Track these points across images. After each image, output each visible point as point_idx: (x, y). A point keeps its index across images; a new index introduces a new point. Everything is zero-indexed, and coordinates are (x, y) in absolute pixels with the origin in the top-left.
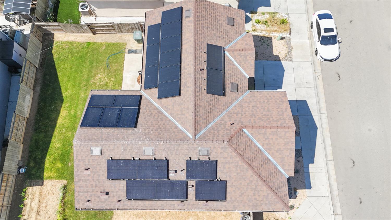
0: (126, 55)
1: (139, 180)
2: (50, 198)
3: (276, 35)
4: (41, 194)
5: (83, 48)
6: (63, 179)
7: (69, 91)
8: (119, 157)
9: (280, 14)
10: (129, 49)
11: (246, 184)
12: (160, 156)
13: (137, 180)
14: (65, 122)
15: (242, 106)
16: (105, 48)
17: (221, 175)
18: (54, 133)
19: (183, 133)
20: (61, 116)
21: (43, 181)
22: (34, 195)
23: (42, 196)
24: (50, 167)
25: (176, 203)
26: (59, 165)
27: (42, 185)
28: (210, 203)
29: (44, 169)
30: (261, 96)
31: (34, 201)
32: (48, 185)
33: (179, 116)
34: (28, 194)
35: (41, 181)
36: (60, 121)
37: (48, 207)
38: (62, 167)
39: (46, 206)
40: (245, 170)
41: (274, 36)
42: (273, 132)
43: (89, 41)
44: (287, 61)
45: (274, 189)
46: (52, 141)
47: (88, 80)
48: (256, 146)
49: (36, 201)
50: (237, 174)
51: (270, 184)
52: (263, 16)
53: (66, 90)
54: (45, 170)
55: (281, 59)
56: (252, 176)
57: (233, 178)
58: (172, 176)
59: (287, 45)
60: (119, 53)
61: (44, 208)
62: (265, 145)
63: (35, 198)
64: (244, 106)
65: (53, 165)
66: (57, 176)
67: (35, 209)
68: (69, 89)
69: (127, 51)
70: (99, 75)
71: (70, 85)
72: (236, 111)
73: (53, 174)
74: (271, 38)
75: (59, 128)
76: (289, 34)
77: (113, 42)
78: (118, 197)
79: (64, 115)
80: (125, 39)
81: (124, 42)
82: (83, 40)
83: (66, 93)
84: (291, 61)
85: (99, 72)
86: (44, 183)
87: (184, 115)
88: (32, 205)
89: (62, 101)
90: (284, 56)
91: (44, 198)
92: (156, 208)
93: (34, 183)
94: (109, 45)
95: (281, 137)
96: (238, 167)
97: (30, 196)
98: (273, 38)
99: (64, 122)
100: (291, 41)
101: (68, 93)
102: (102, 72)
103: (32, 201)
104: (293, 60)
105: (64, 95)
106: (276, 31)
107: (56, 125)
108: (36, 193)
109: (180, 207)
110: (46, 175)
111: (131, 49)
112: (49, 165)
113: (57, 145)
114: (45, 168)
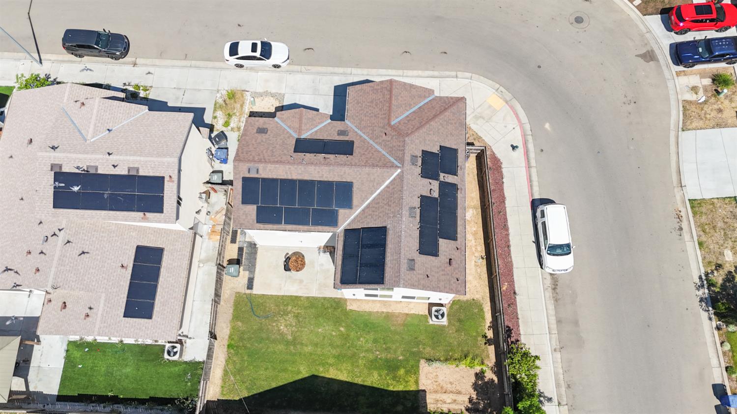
0: (254, 293)
1: (438, 226)
2: (442, 379)
3: (247, 106)
4: (436, 392)
5: (237, 354)
6: (418, 365)
7: (302, 368)
8: (417, 243)
9: (217, 98)
10: (246, 289)
11: (443, 129)
12: (417, 203)
13: (438, 227)
14: (345, 369)
15: (365, 126)
16: (241, 322)
17: (435, 150)
18: (359, 383)
19: (394, 179)
20: (337, 376)
21: (421, 390)
22: (438, 401)
23: (439, 389)
24: (404, 384)
25: (459, 195)
26: (402, 372)
27: (426, 392)
28: (459, 164)
29: (406, 391)
30: (353, 109)
31: (445, 400)
32: (425, 384)
33: (375, 184)
34: (436, 409)
35: (421, 393)
36: (343, 377)
37: (451, 380)
38: (404, 368)
39: (451, 383)
40: (431, 127)
41: (249, 109)
42: (395, 99)
43: (226, 347)
44: (283, 100)
45: (447, 107)
46: (371, 385)
47: (288, 343)
48: (408, 116)
49: (444, 397)
50: (434, 134)
51: (443, 109)
52: (219, 119)
53: (299, 372)
54: (408, 390)
55: (280, 105)
56: (436, 122)
57: (438, 139)
58: (436, 194)
59: (262, 96)
60: (250, 302)
61: (454, 386)
62: (406, 108)
63: (441, 399)
64: (364, 125)
65: (401, 380)
66: (415, 373)
67: (454, 397)
68: (298, 369)
69: (249, 291)
70: (282, 328)
71: (292, 367)
72: (371, 132)
73: (412, 380)
74: (251, 112)
75: (353, 377)
76: (246, 93)
77: (231, 311)
78: (454, 249)
79: (336, 372)
80: (229, 294)
81: (234, 296)
82: (223, 356)
83: (304, 372)
84: (284, 95)
85: (277, 328)
86: (423, 388)
87: (374, 179)
88: (450, 402)
89: (314, 377)
90: (277, 101)
91: (442, 388)
92: (464, 215)
93: (423, 402)
94: (236, 317)
95: (400, 93)
96: (428, 132)
97: (439, 405)
98: (252, 110)
99: (345, 372)
100: (257, 91)
101: (304, 369)
102: (277, 325)
103: (445, 403)
104: (283, 92)
105: (307, 375)
106: (242, 106)
107: (348, 382)
108: (436, 399)
109: (463, 192)
110: (413, 388)
111: (246, 285)
112: (401, 384)
113: (376, 377)
114: (404, 390)
